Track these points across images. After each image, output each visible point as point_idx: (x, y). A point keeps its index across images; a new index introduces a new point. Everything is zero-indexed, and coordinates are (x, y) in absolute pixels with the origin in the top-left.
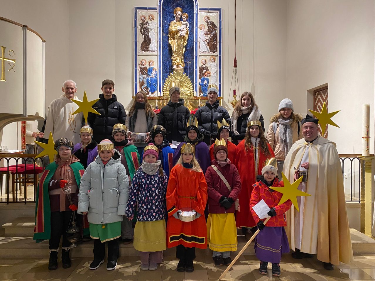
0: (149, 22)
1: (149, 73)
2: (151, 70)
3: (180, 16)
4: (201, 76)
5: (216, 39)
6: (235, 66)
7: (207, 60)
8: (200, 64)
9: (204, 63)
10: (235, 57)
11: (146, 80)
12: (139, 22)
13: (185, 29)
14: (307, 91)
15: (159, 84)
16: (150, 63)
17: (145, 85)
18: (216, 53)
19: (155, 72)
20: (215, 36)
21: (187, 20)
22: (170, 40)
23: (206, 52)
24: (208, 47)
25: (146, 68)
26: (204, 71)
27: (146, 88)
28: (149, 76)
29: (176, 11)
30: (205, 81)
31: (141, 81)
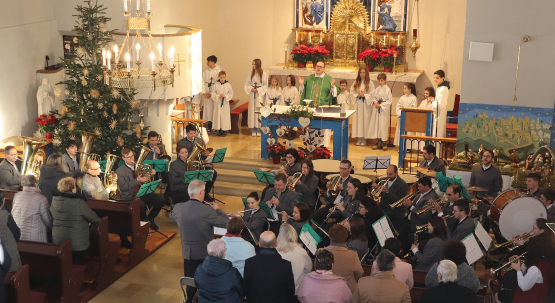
4: (380, 2)
28: (314, 1)
31: (304, 7)
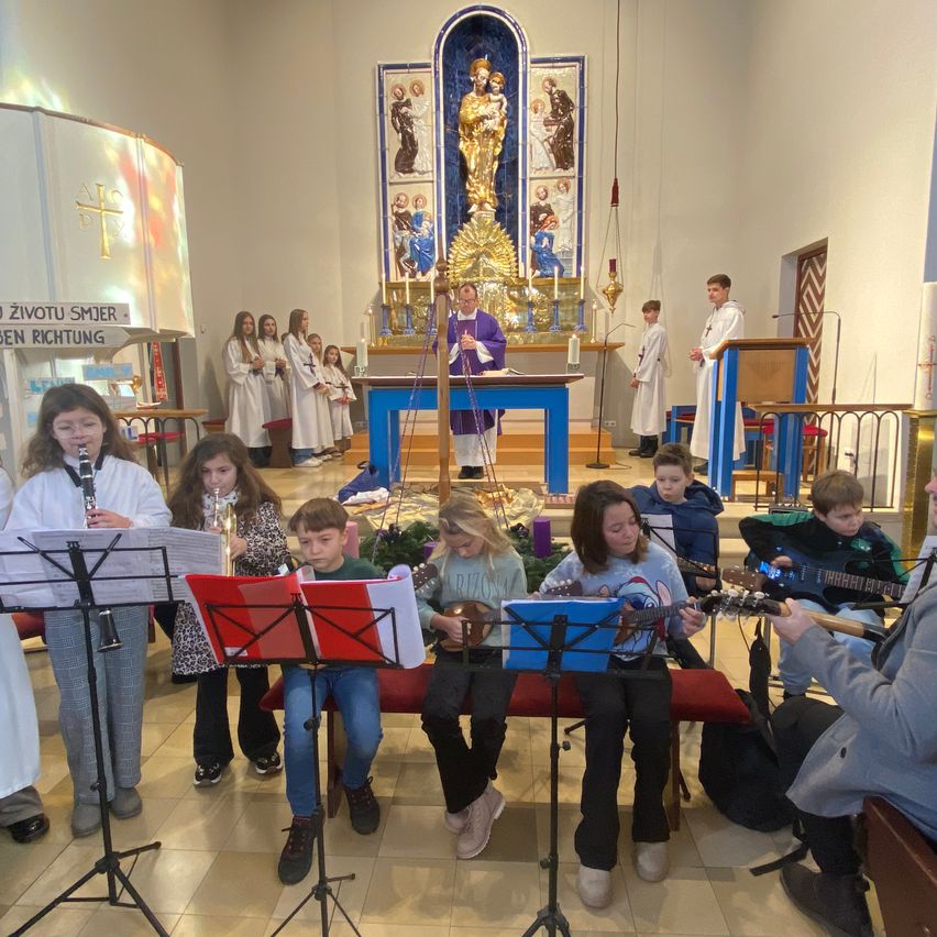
0: (413, 100)
1: (415, 226)
2: (419, 219)
3: (485, 82)
4: (534, 227)
5: (572, 134)
6: (615, 200)
7: (550, 188)
9: (542, 195)
10: (616, 180)
11: (408, 243)
12: (389, 102)
13: (498, 114)
14: (783, 257)
16: (416, 201)
17: (408, 255)
18: (572, 169)
19: (428, 223)
20: (569, 127)
21: (501, 91)
22: (462, 142)
23: (547, 168)
24: (552, 155)
25: (407, 213)
26: (542, 217)
27: (410, 262)
28: (415, 233)
29: (475, 69)
30: (546, 241)
31: (398, 245)
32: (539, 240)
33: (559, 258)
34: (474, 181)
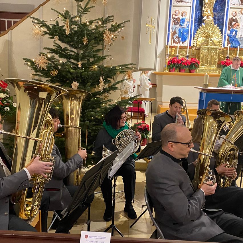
1: (181, 23)
2: (183, 21)
4: (230, 27)
7: (237, 12)
8: (230, 16)
9: (234, 15)
11: (178, 30)
15: (190, 34)
16: (183, 14)
17: (177, 35)
19: (187, 23)
23: (237, 4)
25: (179, 18)
26: (233, 23)
27: (178, 37)
28: (181, 26)
30: (234, 32)
31: (174, 30)
32: (231, 32)
33: (239, 40)
34: (206, 7)
